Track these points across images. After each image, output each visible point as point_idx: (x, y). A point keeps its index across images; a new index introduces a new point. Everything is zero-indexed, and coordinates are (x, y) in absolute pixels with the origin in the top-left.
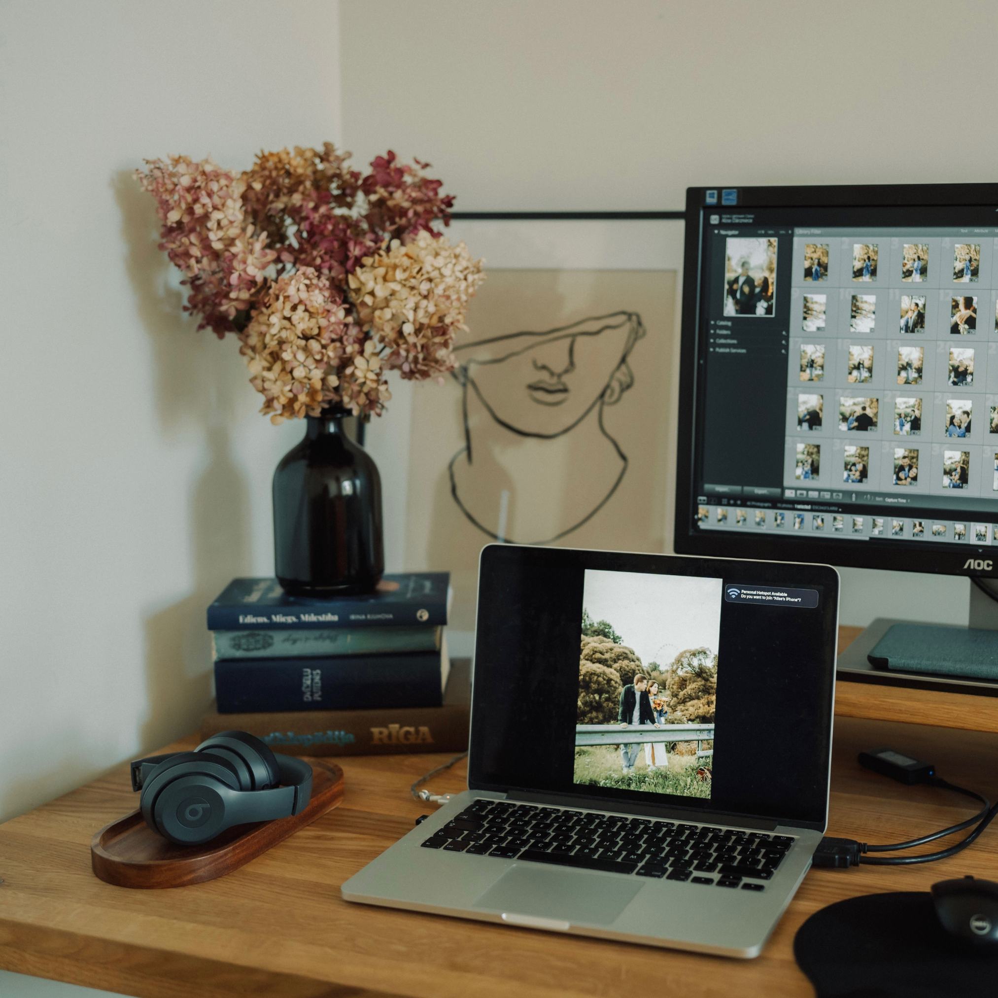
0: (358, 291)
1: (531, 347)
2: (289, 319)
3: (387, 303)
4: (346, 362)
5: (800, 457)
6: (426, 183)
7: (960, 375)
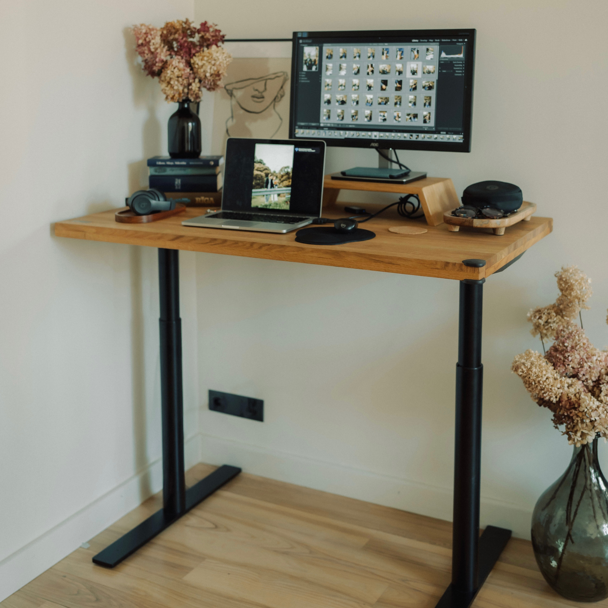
0: (194, 64)
1: (252, 84)
2: (173, 72)
3: (202, 66)
4: (190, 84)
5: (325, 113)
6: (216, 31)
7: (370, 87)
